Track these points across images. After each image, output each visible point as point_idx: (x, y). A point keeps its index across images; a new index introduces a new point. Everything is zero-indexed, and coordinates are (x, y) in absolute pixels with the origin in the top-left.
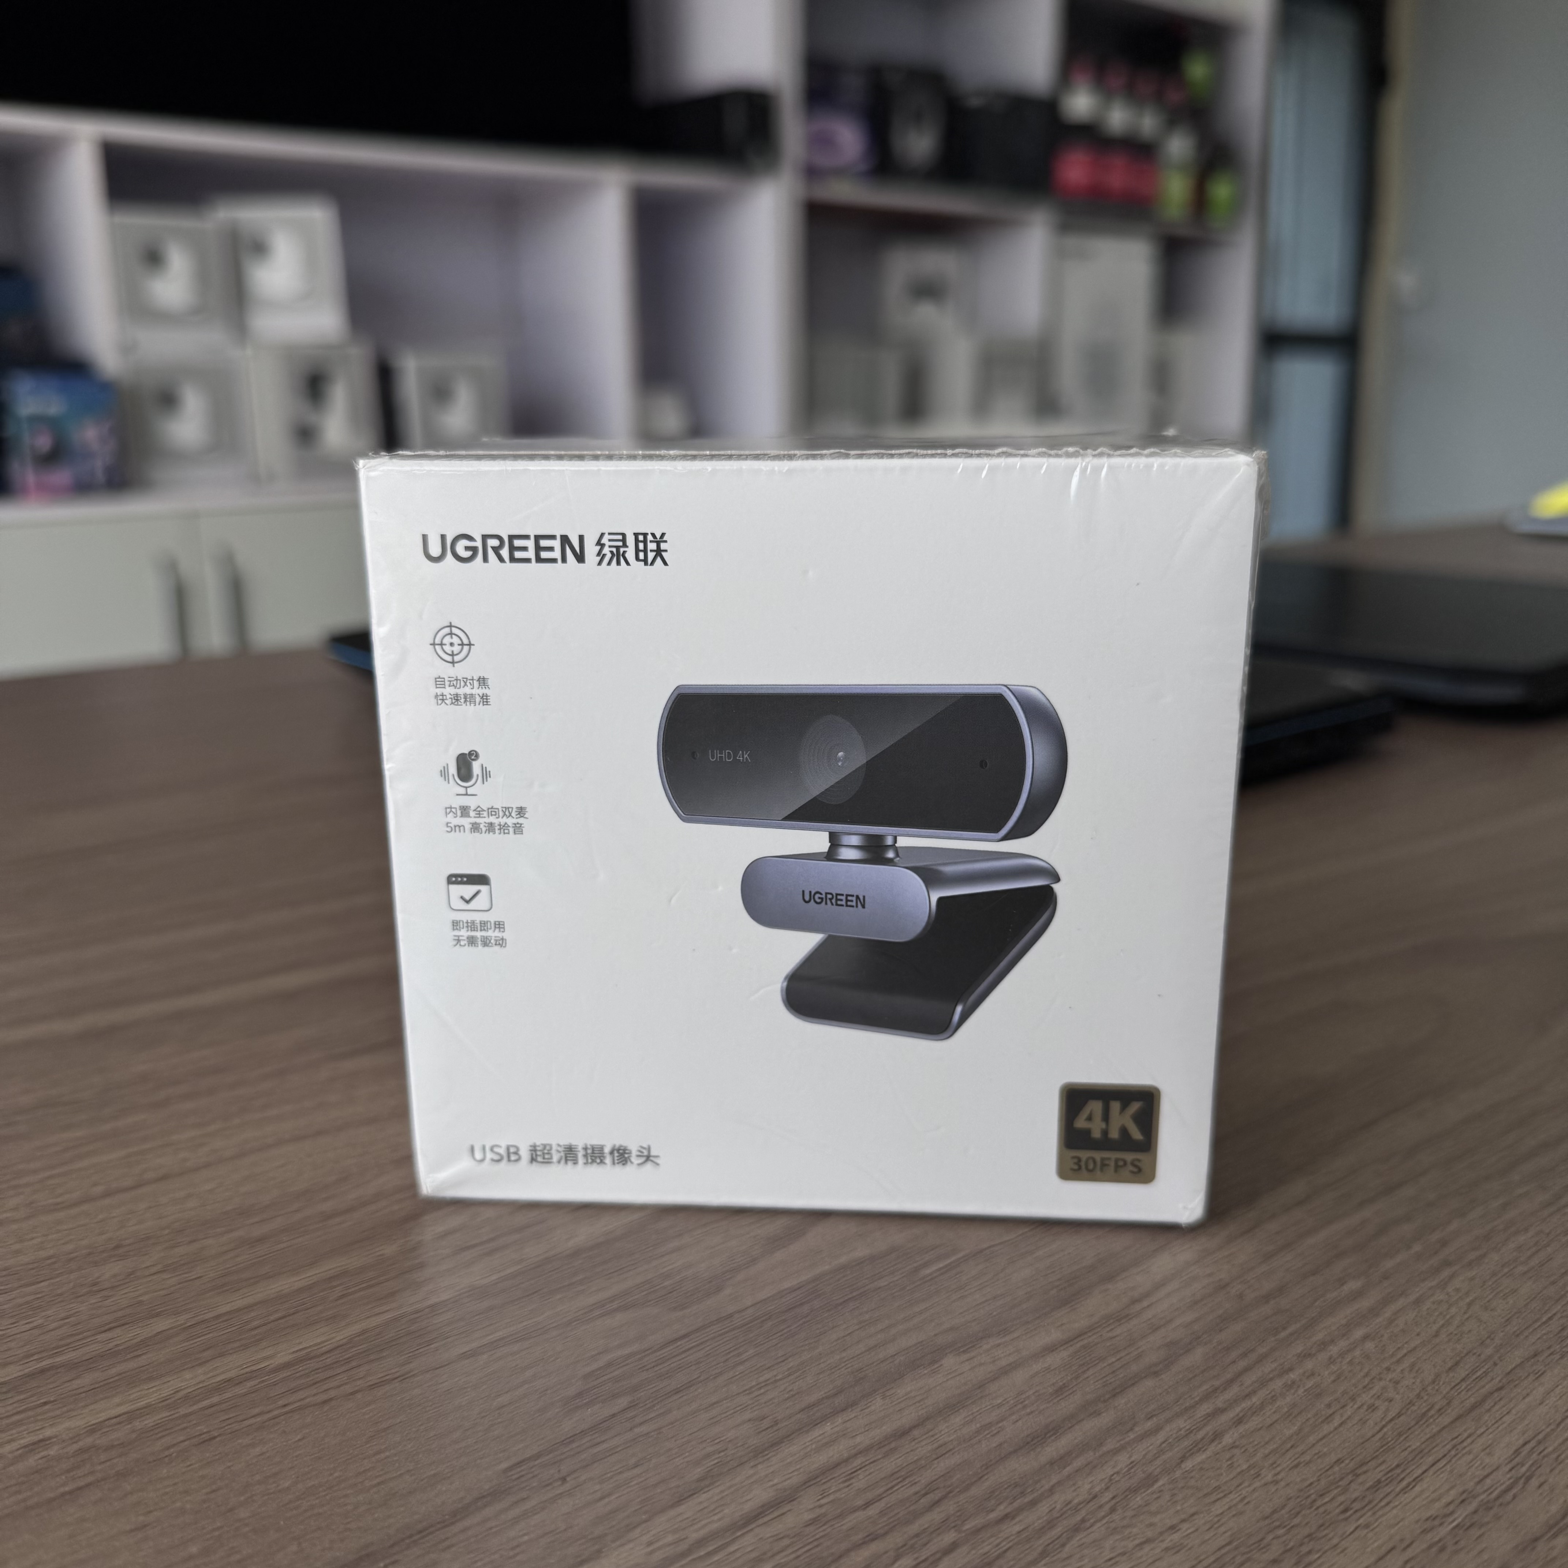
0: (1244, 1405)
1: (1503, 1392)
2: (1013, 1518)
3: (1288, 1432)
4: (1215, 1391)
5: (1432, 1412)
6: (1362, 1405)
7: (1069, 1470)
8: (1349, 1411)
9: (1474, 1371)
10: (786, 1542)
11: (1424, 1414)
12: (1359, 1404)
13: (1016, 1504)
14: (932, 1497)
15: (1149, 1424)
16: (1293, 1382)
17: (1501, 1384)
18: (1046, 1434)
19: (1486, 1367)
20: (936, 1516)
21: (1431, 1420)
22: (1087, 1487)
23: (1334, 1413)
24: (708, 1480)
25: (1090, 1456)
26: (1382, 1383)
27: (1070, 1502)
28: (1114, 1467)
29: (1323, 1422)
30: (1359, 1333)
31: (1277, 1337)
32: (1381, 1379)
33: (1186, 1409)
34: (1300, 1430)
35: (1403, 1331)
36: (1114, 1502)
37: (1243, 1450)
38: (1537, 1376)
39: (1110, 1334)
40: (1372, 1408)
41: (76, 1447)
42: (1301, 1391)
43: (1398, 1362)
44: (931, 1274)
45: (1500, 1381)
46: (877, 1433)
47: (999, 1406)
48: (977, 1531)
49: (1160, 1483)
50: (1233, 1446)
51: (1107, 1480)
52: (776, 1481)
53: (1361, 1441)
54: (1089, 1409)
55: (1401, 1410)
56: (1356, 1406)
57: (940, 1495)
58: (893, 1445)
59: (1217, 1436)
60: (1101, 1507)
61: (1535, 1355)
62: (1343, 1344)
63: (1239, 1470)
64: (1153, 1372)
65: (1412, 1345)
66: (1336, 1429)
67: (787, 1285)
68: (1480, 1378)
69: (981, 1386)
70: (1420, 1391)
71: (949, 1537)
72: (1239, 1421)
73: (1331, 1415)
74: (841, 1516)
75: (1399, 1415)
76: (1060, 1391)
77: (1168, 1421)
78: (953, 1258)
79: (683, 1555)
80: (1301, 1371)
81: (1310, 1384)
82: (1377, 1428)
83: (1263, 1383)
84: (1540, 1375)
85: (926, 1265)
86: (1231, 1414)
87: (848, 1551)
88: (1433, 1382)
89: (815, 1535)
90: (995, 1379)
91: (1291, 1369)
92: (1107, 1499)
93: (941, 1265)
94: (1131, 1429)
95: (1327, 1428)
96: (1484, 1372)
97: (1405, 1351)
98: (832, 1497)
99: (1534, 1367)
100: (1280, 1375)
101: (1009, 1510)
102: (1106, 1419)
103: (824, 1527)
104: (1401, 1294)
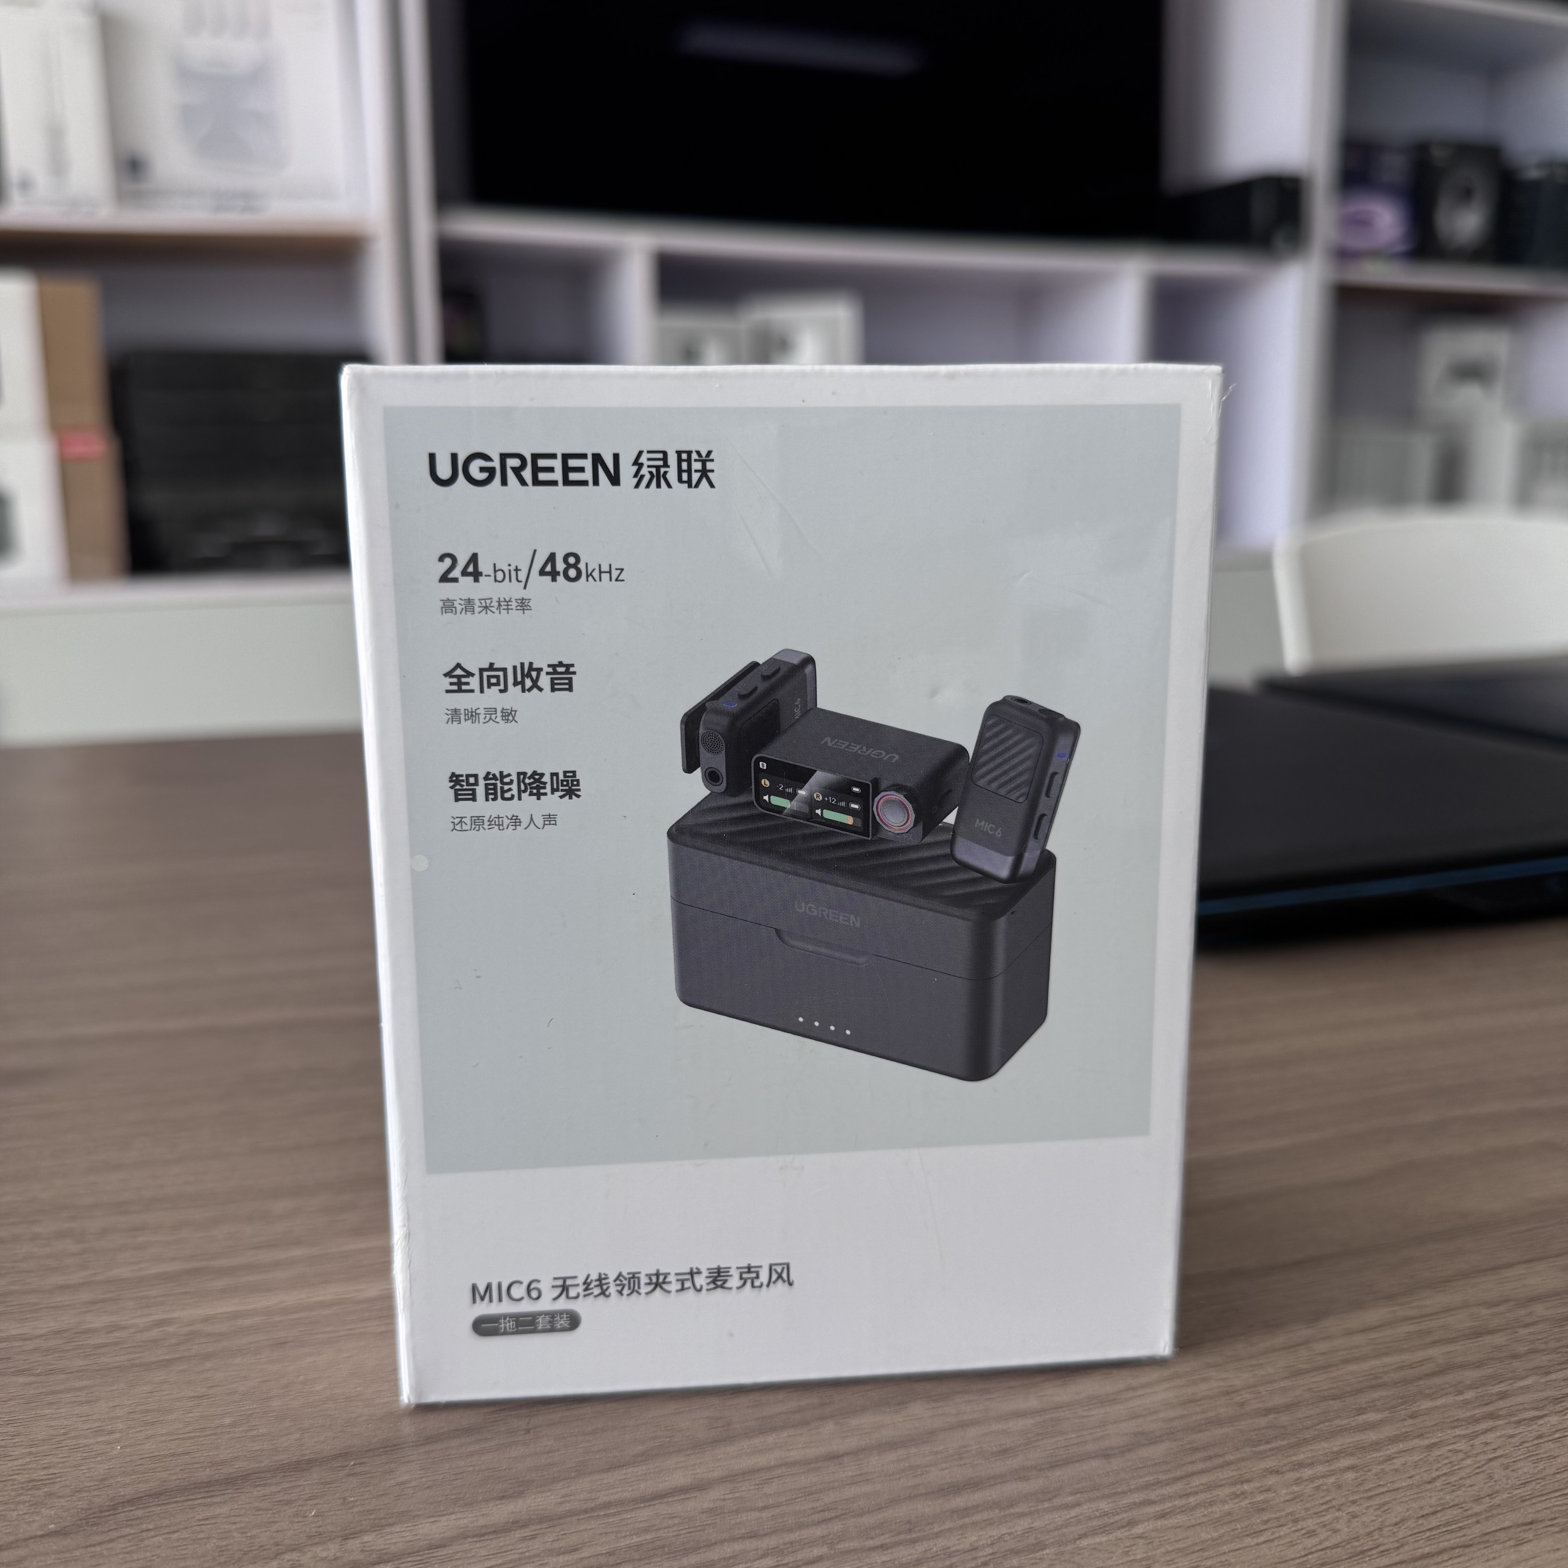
0: (1177, 1503)
1: (1467, 1550)
2: (887, 1549)
3: (1204, 1536)
4: (1159, 1483)
5: (1374, 1552)
6: (1302, 1529)
7: (967, 1520)
8: (1284, 1531)
9: (1448, 1524)
10: (676, 1521)
11: (1363, 1552)
12: (1299, 1527)
13: (897, 1538)
14: (827, 1515)
15: (1070, 1499)
16: (1243, 1493)
17: (1471, 1542)
18: (964, 1486)
19: (1466, 1523)
20: (819, 1531)
21: (1367, 1559)
22: (974, 1539)
23: (1265, 1530)
24: (645, 1457)
25: (995, 1513)
26: (1337, 1514)
27: (949, 1548)
28: (1010, 1528)
29: (1248, 1535)
30: (1345, 1462)
31: (1254, 1449)
32: (1339, 1510)
33: (1116, 1494)
34: (1220, 1537)
35: (1396, 1470)
36: (991, 1557)
37: (1148, 1542)
38: (1518, 1543)
39: (1085, 1413)
40: (1312, 1533)
41: (189, 1328)
42: (1244, 1503)
43: (1370, 1498)
45: (1471, 1540)
46: (812, 1452)
47: (937, 1453)
48: (849, 1552)
49: (1047, 1551)
50: (1140, 1537)
51: (996, 1538)
52: (698, 1471)
53: (1276, 1560)
54: (1021, 1474)
55: (1341, 1543)
56: (1294, 1529)
57: (833, 1515)
58: (819, 1464)
59: (1132, 1523)
60: (975, 1558)
61: (1531, 1523)
62: (1321, 1469)
63: (1132, 1558)
64: (1106, 1455)
65: (1397, 1485)
66: (1258, 1544)
68: (1452, 1531)
69: (932, 1433)
70: (1375, 1530)
71: (816, 1552)
72: (1163, 1516)
73: (1262, 1531)
74: (737, 1512)
75: (1336, 1546)
76: (1004, 1452)
77: (1090, 1500)
79: (586, 1511)
80: (1258, 1485)
81: (1260, 1498)
82: (1303, 1553)
83: (1210, 1487)
84: (1521, 1543)
86: (1157, 1508)
87: (723, 1541)
88: (1396, 1524)
89: (705, 1521)
90: (951, 1428)
91: (1248, 1481)
92: (985, 1554)
94: (1050, 1499)
95: (1248, 1541)
96: (1460, 1527)
97: (1385, 1489)
98: (737, 1495)
99: (1520, 1535)
100: (1233, 1484)
101: (888, 1541)
102: (1034, 1485)
103: (715, 1517)
104: (1419, 1436)
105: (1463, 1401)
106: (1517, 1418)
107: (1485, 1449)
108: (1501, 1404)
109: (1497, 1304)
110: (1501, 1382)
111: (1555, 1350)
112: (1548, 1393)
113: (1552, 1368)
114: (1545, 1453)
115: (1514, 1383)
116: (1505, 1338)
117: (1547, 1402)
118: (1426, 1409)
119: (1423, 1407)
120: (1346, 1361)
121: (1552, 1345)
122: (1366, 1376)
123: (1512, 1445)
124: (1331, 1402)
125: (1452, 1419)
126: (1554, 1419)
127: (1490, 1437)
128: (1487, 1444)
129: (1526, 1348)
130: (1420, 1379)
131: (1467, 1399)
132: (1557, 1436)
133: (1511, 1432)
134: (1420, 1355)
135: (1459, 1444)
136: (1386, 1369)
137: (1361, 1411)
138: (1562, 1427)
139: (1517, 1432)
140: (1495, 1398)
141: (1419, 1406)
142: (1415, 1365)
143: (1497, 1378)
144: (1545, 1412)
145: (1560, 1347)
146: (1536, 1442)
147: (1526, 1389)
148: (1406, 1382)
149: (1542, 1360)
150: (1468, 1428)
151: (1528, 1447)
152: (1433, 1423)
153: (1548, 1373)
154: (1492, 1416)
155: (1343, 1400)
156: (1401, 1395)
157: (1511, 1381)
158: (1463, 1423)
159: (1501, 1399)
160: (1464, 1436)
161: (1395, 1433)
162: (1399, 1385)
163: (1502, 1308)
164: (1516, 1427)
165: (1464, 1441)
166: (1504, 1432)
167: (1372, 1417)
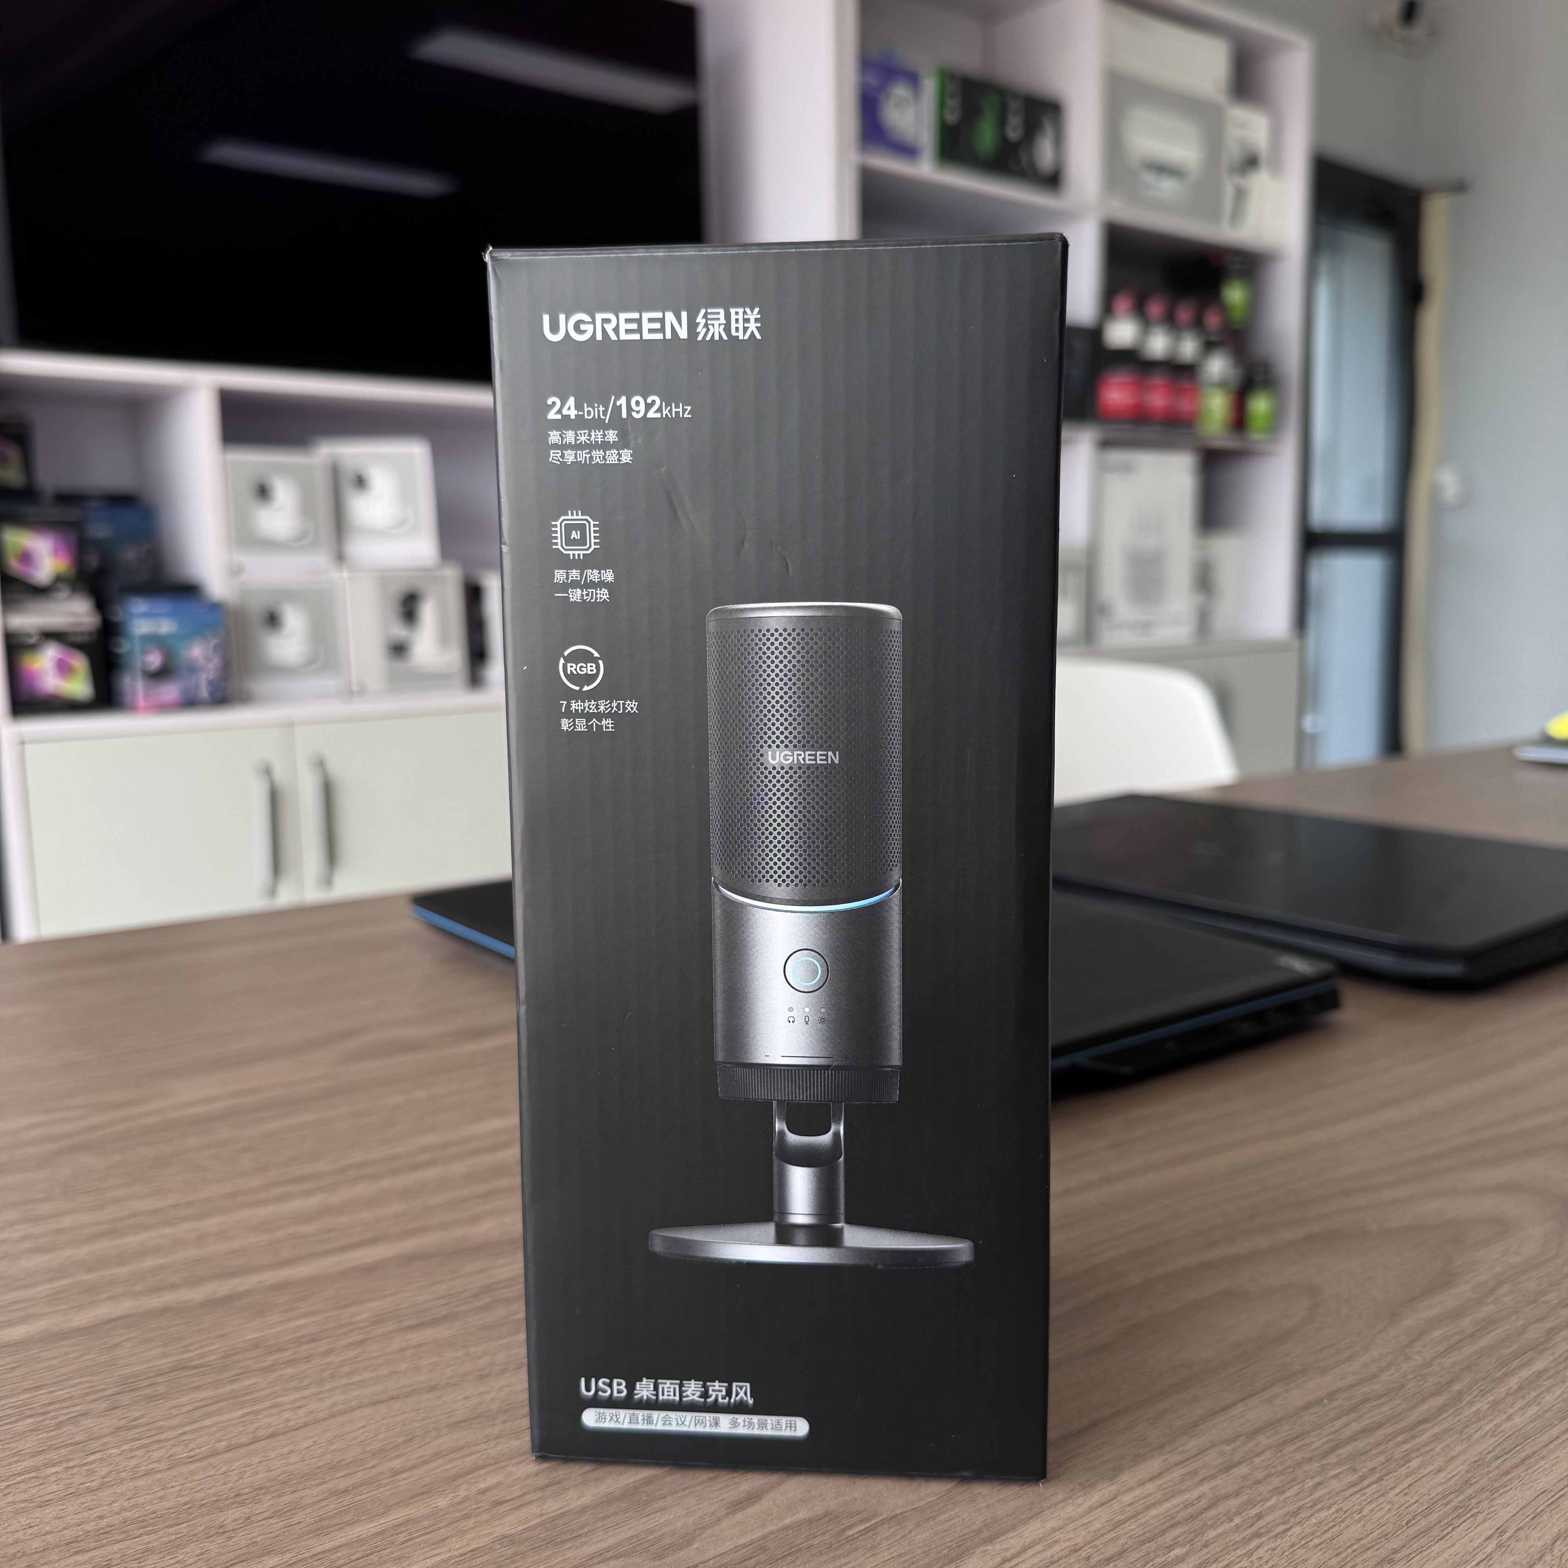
44: (854, 1535)
67: (742, 1541)
78: (873, 1522)
85: (851, 1527)
93: (862, 1528)
104: (1215, 1561)
105: (1235, 1526)
106: (1274, 1533)
107: (1261, 1563)
108: (1260, 1523)
109: (1234, 1440)
110: (1255, 1506)
111: (1282, 1472)
112: (1287, 1509)
113: (1285, 1487)
114: (1300, 1557)
115: (1264, 1504)
116: (1248, 1468)
117: (1288, 1516)
118: (1214, 1537)
119: (1210, 1537)
120: (1148, 1508)
121: (1280, 1468)
122: (1165, 1517)
123: (1277, 1556)
124: (1148, 1545)
125: (1232, 1543)
126: (1298, 1529)
127: (1261, 1552)
128: (1260, 1558)
129: (1264, 1474)
130: (1202, 1513)
131: (1237, 1524)
132: (1303, 1542)
133: (1273, 1545)
134: (1195, 1493)
135: (1242, 1563)
136: (1177, 1509)
137: (1170, 1548)
138: (1304, 1535)
139: (1277, 1545)
140: (1255, 1519)
141: (1208, 1535)
142: (1194, 1503)
143: (1251, 1503)
144: (1291, 1525)
145: (1285, 1469)
146: (1291, 1550)
147: (1272, 1508)
148: (1192, 1517)
149: (1276, 1482)
150: (1245, 1548)
151: (1287, 1556)
152: (1221, 1549)
153: (1283, 1492)
154: (1257, 1535)
155: (1156, 1541)
156: (1193, 1529)
157: (1262, 1504)
158: (1241, 1544)
159: (1259, 1519)
160: (1244, 1555)
161: (1198, 1562)
162: (1190, 1520)
163: (1238, 1443)
164: (1275, 1541)
165: (1246, 1559)
166: (1268, 1547)
167: (1178, 1551)
